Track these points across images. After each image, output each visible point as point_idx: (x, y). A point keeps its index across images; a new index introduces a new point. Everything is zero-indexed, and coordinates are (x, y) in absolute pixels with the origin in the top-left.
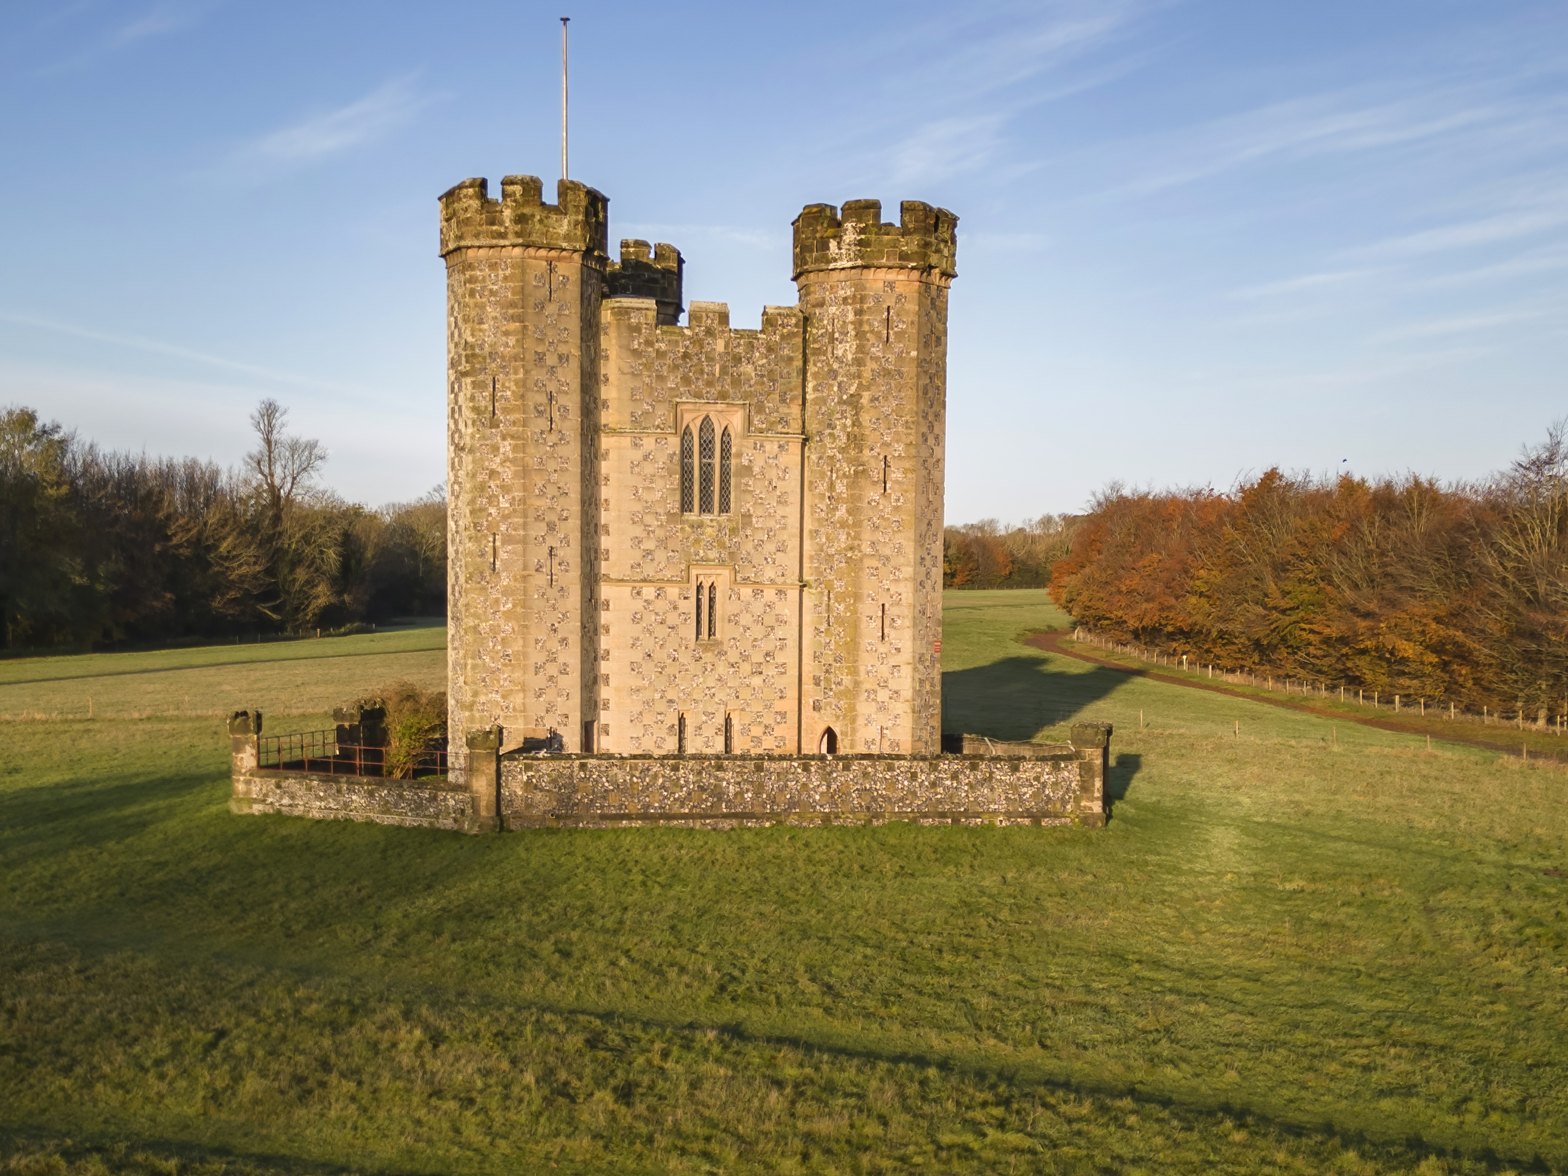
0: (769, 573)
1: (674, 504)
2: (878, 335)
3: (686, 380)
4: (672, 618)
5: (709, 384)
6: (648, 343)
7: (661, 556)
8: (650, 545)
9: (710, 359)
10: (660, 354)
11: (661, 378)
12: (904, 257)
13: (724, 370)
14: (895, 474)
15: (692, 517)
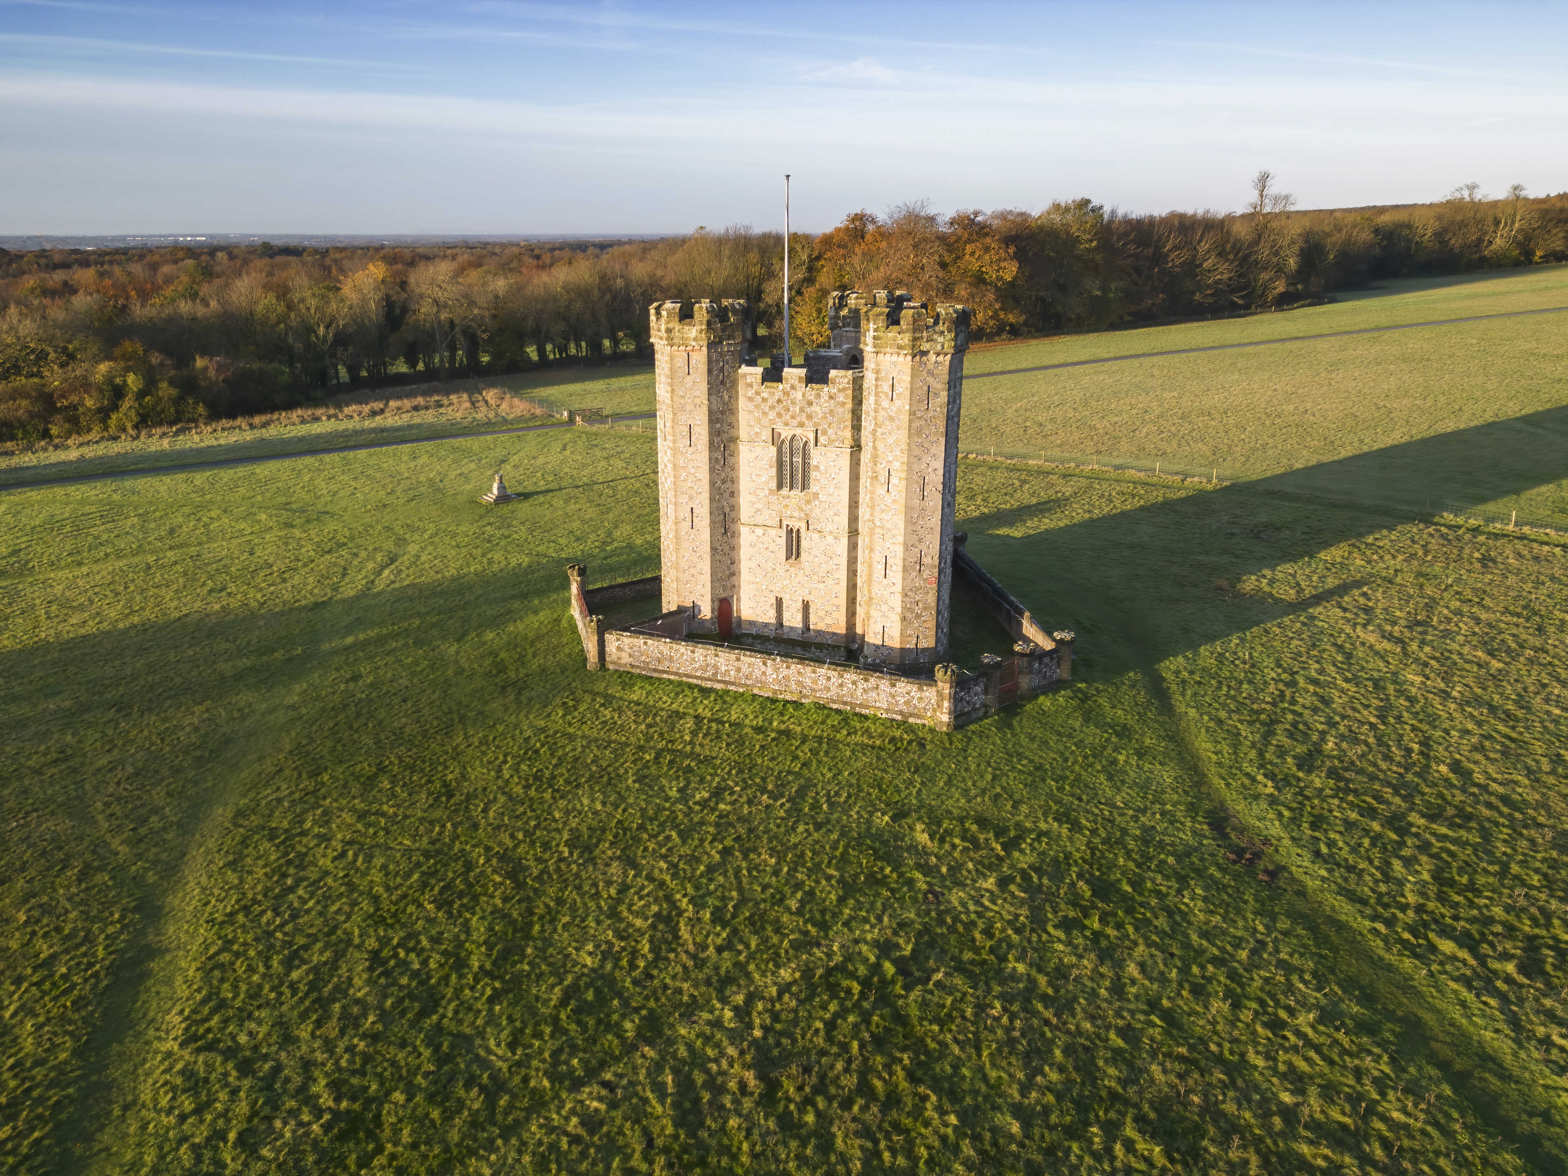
0: (830, 527)
1: (773, 485)
2: (886, 394)
3: (779, 415)
4: (772, 547)
5: (793, 417)
6: (757, 393)
7: (766, 512)
8: (760, 506)
9: (793, 403)
10: (764, 400)
11: (765, 413)
12: (900, 347)
13: (802, 410)
14: (894, 480)
15: (785, 491)
